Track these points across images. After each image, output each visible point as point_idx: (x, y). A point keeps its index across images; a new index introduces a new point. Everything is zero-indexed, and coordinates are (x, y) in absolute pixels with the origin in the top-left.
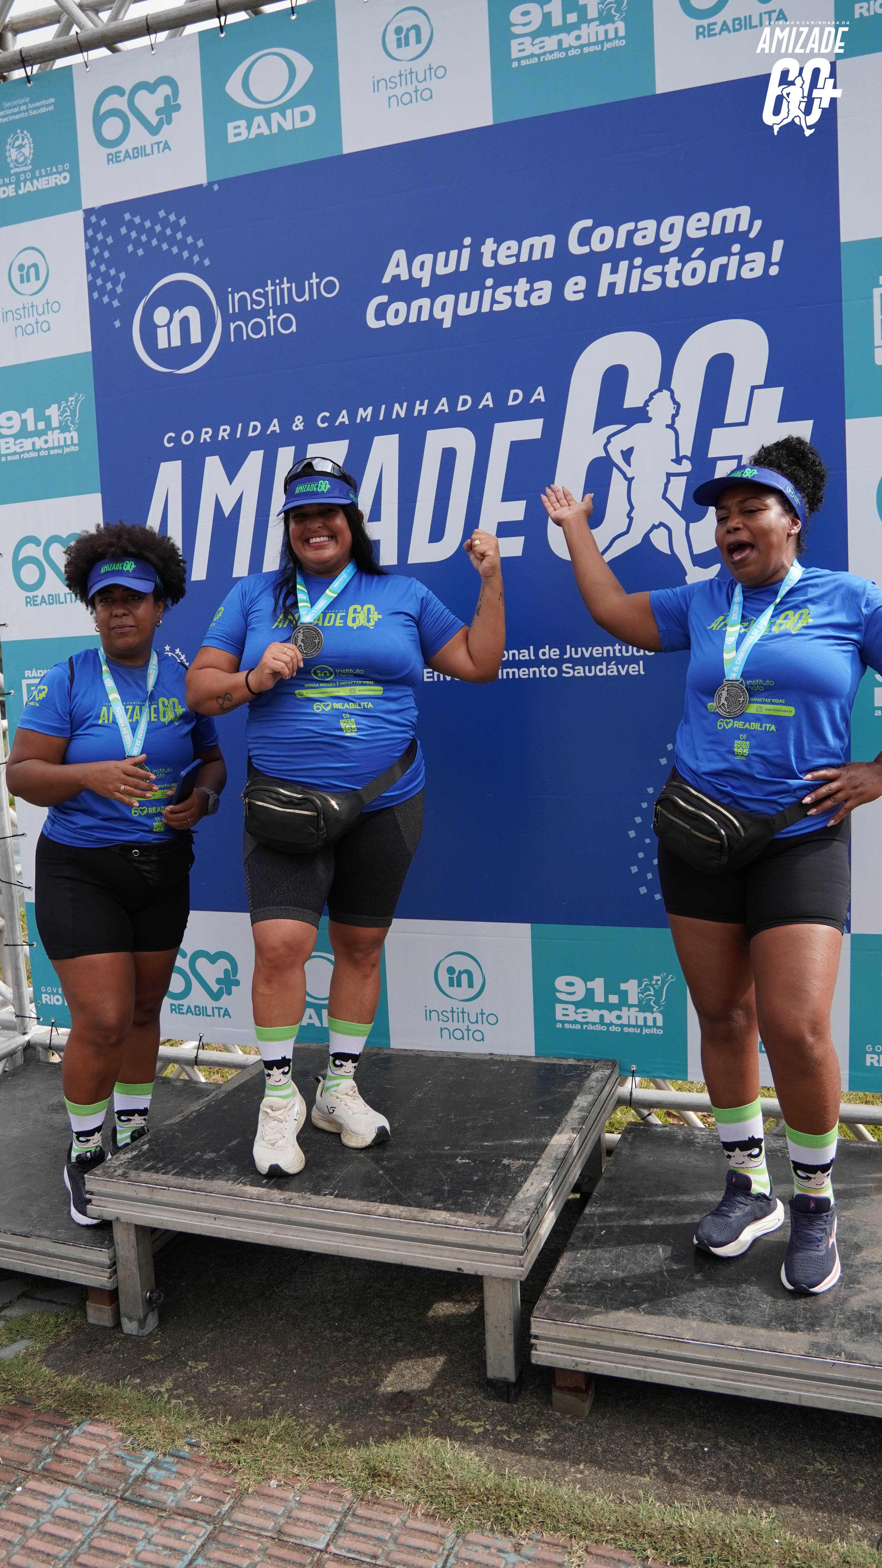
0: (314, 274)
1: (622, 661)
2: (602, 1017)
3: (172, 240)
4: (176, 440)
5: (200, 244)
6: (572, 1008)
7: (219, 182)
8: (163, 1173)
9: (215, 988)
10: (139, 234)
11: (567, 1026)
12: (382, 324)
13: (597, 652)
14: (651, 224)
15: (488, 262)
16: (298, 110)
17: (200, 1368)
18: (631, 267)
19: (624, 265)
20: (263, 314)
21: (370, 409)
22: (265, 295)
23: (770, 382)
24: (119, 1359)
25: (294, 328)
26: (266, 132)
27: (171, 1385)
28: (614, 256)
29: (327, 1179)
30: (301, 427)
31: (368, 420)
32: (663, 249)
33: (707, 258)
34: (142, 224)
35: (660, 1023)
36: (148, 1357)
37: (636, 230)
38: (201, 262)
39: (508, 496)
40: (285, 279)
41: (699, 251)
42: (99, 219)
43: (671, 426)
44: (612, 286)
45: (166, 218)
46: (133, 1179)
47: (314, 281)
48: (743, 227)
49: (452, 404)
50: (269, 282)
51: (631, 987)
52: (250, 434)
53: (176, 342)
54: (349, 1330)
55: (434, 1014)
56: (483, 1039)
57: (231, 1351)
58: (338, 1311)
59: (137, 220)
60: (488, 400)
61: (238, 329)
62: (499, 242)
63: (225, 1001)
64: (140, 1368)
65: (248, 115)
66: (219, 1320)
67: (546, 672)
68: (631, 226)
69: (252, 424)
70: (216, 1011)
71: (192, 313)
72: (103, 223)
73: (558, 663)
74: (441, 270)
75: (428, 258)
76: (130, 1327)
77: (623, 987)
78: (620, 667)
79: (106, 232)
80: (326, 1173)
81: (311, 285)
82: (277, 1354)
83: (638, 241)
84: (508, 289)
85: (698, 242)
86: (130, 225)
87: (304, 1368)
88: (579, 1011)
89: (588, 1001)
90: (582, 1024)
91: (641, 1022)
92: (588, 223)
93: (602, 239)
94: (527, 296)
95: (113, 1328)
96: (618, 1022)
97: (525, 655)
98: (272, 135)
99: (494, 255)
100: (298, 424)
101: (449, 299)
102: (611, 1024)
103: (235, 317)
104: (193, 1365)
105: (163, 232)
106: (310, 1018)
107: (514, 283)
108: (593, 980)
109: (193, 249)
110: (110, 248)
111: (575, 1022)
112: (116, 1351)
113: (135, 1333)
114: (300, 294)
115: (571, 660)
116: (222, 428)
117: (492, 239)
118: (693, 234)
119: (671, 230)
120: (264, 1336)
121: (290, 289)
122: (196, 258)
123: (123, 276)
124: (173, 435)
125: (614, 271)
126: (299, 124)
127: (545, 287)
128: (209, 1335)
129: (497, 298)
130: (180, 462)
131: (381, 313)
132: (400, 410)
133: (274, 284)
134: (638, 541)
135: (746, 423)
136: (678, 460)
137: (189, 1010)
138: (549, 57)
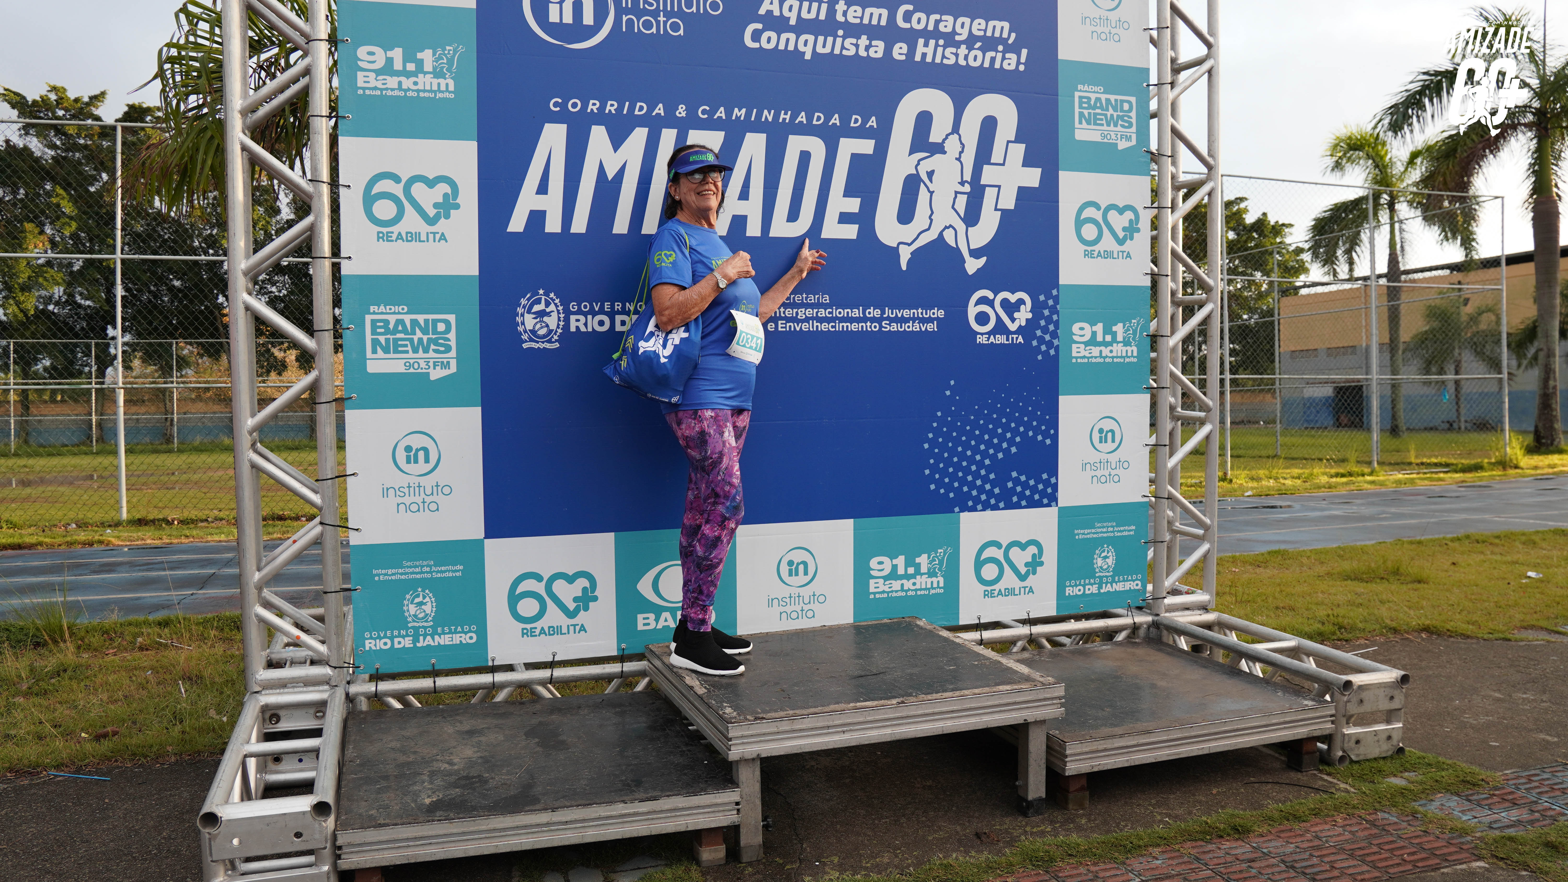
1: (923, 321)
2: (902, 585)
4: (563, 106)
6: (881, 581)
9: (572, 606)
11: (877, 596)
12: (756, 45)
13: (906, 313)
14: (950, 19)
15: (840, 18)
18: (937, 45)
19: (932, 42)
20: (655, 14)
21: (744, 110)
23: (1018, 140)
25: (681, 32)
28: (926, 34)
30: (684, 114)
31: (742, 118)
32: (957, 38)
33: (983, 50)
35: (941, 585)
37: (941, 20)
39: (848, 193)
41: (979, 45)
43: (958, 159)
44: (924, 55)
48: (1005, 35)
49: (810, 118)
52: (637, 112)
53: (568, 19)
55: (775, 602)
56: (814, 616)
60: (836, 120)
61: (630, 22)
63: (582, 617)
67: (871, 327)
68: (938, 17)
69: (639, 104)
70: (572, 628)
73: (879, 320)
74: (805, 15)
75: (796, 3)
77: (918, 560)
78: (921, 325)
81: (698, 2)
83: (942, 28)
84: (854, 41)
85: (978, 38)
88: (887, 582)
89: (893, 575)
90: (888, 593)
91: (929, 586)
92: (910, 7)
93: (919, 21)
94: (867, 48)
95: (730, 860)
96: (913, 588)
97: (856, 313)
99: (845, 14)
100: (681, 111)
101: (811, 38)
102: (909, 590)
103: (627, 11)
106: (666, 620)
107: (858, 37)
108: (897, 557)
111: (884, 592)
114: (689, 6)
115: (888, 318)
116: (610, 102)
118: (975, 32)
119: (963, 26)
121: (679, 1)
124: (560, 100)
125: (926, 45)
127: (880, 45)
129: (846, 45)
130: (565, 126)
131: (756, 36)
132: (768, 115)
134: (936, 237)
135: (1003, 164)
136: (962, 183)
137: (542, 631)
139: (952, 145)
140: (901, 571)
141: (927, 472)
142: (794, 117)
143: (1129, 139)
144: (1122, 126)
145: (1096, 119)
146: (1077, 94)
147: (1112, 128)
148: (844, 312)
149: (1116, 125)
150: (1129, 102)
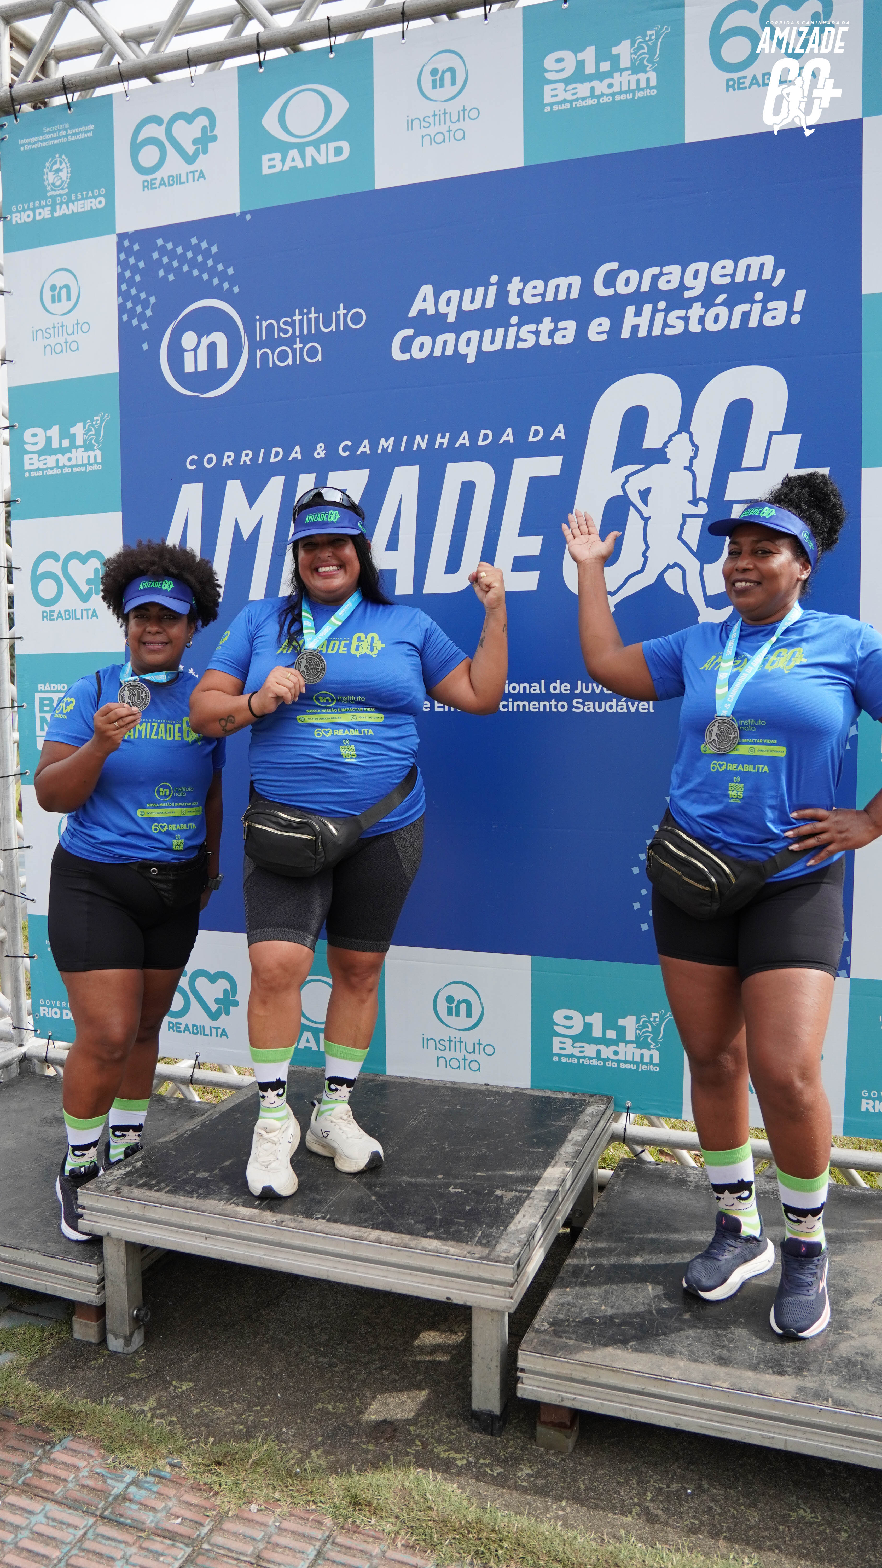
0: (342, 305)
2: (599, 1052)
3: (202, 267)
4: (199, 463)
5: (231, 271)
6: (569, 1041)
7: (251, 212)
8: (156, 1191)
9: (214, 1007)
10: (171, 260)
11: (563, 1059)
12: (407, 356)
14: (676, 269)
15: (514, 300)
16: (332, 146)
17: (184, 1388)
18: (655, 311)
19: (648, 308)
20: (290, 342)
21: (392, 440)
22: (292, 324)
23: (788, 429)
24: (103, 1376)
25: (319, 358)
26: (300, 165)
27: (155, 1404)
28: (638, 299)
29: (319, 1202)
30: (322, 455)
31: (390, 450)
32: (687, 294)
33: (730, 304)
34: (174, 250)
35: (656, 1060)
36: (132, 1375)
37: (661, 274)
38: (230, 289)
39: (524, 531)
40: (313, 309)
41: (722, 297)
42: (132, 243)
43: (689, 468)
44: (635, 328)
45: (198, 245)
46: (125, 1195)
47: (342, 312)
49: (473, 438)
50: (297, 311)
51: (629, 1023)
52: (272, 460)
53: (203, 366)
54: (335, 1356)
55: (431, 1043)
56: (479, 1069)
57: (216, 1372)
58: (325, 1337)
59: (170, 246)
60: (508, 436)
61: (265, 356)
62: (525, 281)
63: (223, 1021)
64: (124, 1386)
65: (283, 148)
66: (205, 1341)
67: (556, 707)
68: (656, 270)
69: (274, 450)
70: (214, 1030)
71: (220, 338)
72: (136, 247)
73: (569, 698)
74: (467, 306)
75: (455, 294)
76: (115, 1344)
77: (621, 1022)
78: (630, 704)
79: (138, 256)
80: (318, 1197)
81: (338, 316)
82: (261, 1377)
83: (662, 285)
84: (533, 327)
85: (721, 289)
86: (163, 251)
87: (288, 1392)
88: (577, 1045)
89: (585, 1036)
90: (579, 1058)
91: (637, 1059)
92: (614, 266)
93: (627, 282)
94: (551, 334)
95: (99, 1344)
96: (615, 1058)
97: (536, 688)
98: (305, 169)
99: (520, 294)
100: (320, 452)
101: (474, 334)
102: (608, 1059)
103: (261, 345)
104: (177, 1385)
105: (194, 258)
106: (308, 1041)
107: (539, 322)
108: (591, 1014)
109: (223, 276)
110: (141, 272)
111: (572, 1056)
112: (100, 1367)
113: (120, 1350)
114: (327, 324)
115: (581, 695)
116: (244, 452)
117: (518, 278)
118: (716, 280)
119: (696, 275)
120: (249, 1359)
121: (317, 319)
122: (226, 286)
123: (153, 300)
124: (196, 457)
125: (638, 313)
126: (333, 159)
127: (570, 327)
128: (194, 1356)
129: (522, 336)
130: (201, 484)
131: (406, 346)
132: (421, 442)
133: (301, 313)
134: (652, 580)
135: (763, 468)
136: (694, 502)
137: (187, 1029)
138: (580, 104)
139: (679, 450)
140: (597, 1032)
141: (637, 906)
142: (453, 440)
148: (519, 688)
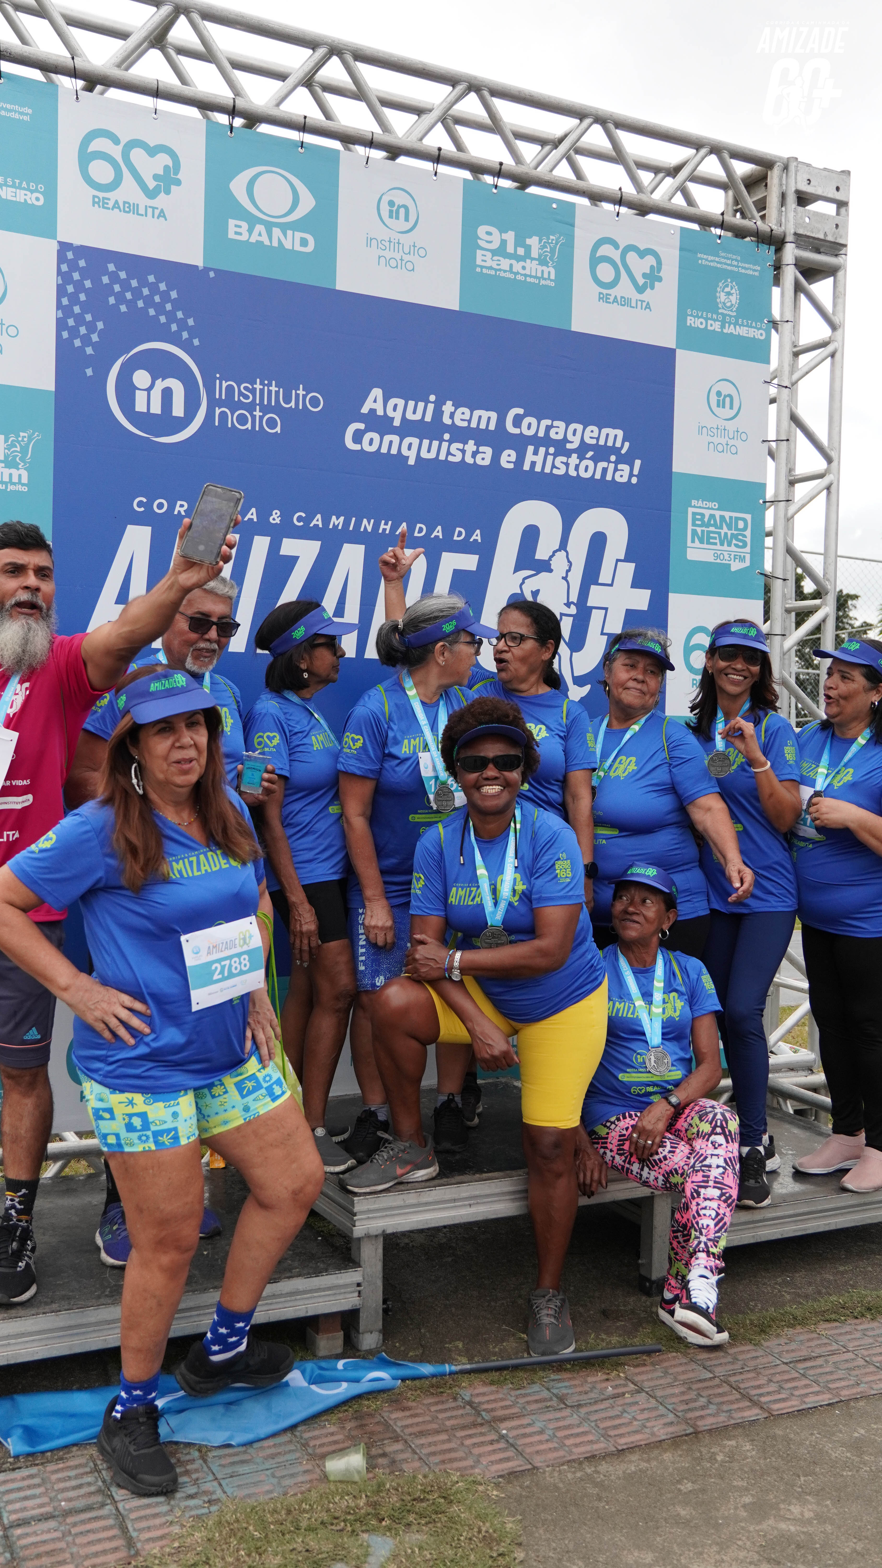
0: (301, 386)
3: (160, 309)
4: (148, 506)
5: (191, 322)
7: (216, 271)
10: (124, 290)
12: (357, 447)
14: (561, 425)
15: (447, 420)
16: (298, 235)
18: (547, 454)
19: (542, 450)
20: (251, 408)
21: (342, 519)
22: (253, 391)
25: (278, 429)
26: (267, 242)
28: (537, 442)
30: (278, 521)
31: (340, 527)
32: (569, 446)
33: (596, 460)
34: (127, 281)
37: (552, 426)
38: (189, 340)
40: (274, 382)
41: (590, 454)
42: (77, 257)
43: (565, 578)
44: (533, 464)
45: (155, 285)
47: (301, 392)
48: (618, 444)
50: (258, 380)
59: (122, 275)
60: (438, 532)
61: (223, 415)
62: (457, 406)
65: (253, 221)
68: (548, 422)
71: (177, 387)
72: (82, 263)
74: (410, 416)
75: (401, 402)
79: (84, 274)
81: (297, 395)
83: (553, 435)
84: (460, 446)
85: (590, 447)
86: (114, 277)
92: (521, 411)
93: (529, 426)
94: (474, 454)
98: (271, 247)
99: (452, 416)
100: (275, 517)
101: (415, 441)
103: (220, 403)
105: (151, 296)
107: (465, 442)
109: (182, 324)
110: (87, 292)
114: (287, 400)
117: (451, 402)
118: (587, 440)
119: (574, 433)
121: (277, 393)
122: (185, 335)
123: (100, 325)
124: (145, 500)
125: (536, 453)
126: (298, 248)
127: (487, 452)
129: (452, 451)
130: (150, 528)
131: (358, 437)
132: (367, 525)
133: (262, 383)
135: (611, 585)
136: (568, 604)
138: (502, 274)
139: (559, 563)
142: (394, 528)
143: (742, 559)
144: (736, 545)
145: (709, 538)
146: (691, 510)
147: (725, 547)
149: (729, 545)
150: (744, 520)
